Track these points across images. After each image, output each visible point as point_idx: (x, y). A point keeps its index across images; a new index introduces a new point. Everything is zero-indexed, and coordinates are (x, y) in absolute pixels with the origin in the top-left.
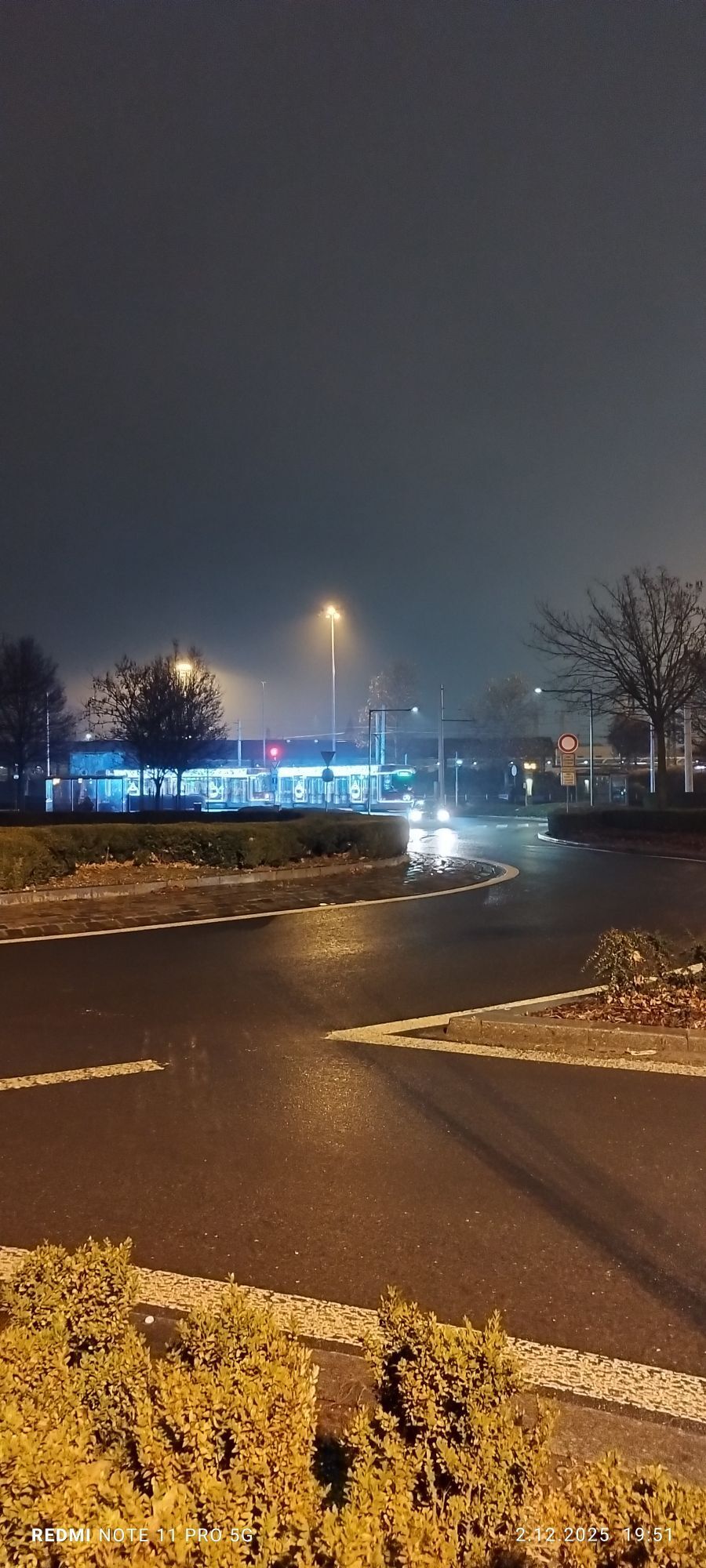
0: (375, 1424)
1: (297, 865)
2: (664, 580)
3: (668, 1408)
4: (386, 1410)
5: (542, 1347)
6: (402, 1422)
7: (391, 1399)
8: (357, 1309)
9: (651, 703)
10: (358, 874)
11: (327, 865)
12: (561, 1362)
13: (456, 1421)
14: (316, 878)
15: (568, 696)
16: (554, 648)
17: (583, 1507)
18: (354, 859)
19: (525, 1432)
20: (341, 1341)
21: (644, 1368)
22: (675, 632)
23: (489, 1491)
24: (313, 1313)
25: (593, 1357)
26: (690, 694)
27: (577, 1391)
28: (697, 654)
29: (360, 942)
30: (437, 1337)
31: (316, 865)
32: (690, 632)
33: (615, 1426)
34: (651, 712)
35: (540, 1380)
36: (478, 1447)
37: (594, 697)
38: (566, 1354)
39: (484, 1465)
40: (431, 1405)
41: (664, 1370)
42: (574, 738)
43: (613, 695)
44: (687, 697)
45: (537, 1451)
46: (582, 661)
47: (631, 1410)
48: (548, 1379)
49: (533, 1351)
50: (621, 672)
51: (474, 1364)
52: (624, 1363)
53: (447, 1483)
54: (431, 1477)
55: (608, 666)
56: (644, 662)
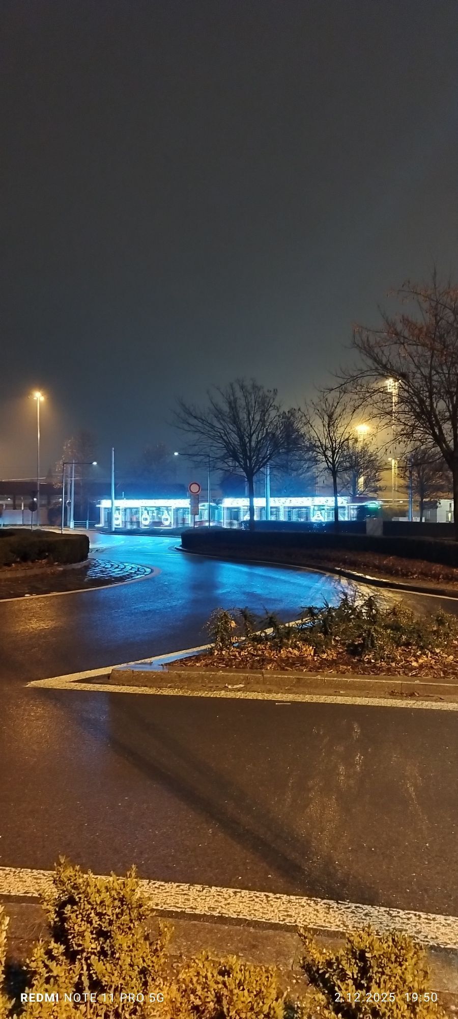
0: (49, 953)
1: (9, 568)
2: (254, 387)
3: (246, 915)
4: (56, 942)
5: (166, 884)
6: (67, 949)
7: (60, 933)
8: (42, 871)
9: (246, 464)
10: (53, 574)
11: (32, 568)
12: (178, 893)
13: (103, 943)
14: (23, 577)
15: (195, 458)
16: (186, 427)
17: (185, 991)
18: (50, 564)
19: (151, 944)
20: (30, 895)
21: (231, 891)
22: (260, 420)
23: (126, 987)
24: (11, 878)
25: (199, 887)
26: (269, 459)
27: (188, 911)
28: (274, 435)
29: (52, 620)
30: (92, 888)
31: (23, 568)
32: (269, 420)
33: (210, 931)
34: (245, 470)
35: (165, 906)
36: (119, 959)
37: (211, 459)
38: (181, 887)
39: (123, 970)
40: (87, 934)
41: (243, 891)
42: (199, 486)
43: (223, 459)
44: (267, 461)
45: (158, 956)
46: (203, 436)
47: (222, 919)
48: (170, 905)
49: (161, 887)
50: (227, 444)
51: (117, 903)
52: (219, 889)
53: (97, 986)
54: (86, 983)
55: (219, 440)
56: (241, 438)
